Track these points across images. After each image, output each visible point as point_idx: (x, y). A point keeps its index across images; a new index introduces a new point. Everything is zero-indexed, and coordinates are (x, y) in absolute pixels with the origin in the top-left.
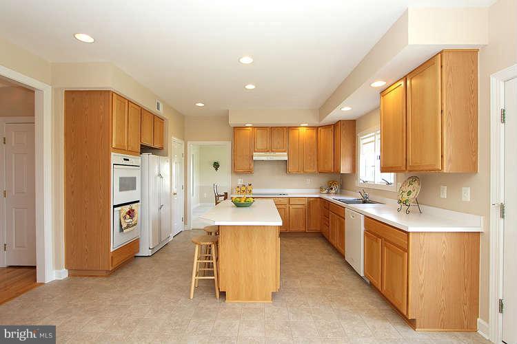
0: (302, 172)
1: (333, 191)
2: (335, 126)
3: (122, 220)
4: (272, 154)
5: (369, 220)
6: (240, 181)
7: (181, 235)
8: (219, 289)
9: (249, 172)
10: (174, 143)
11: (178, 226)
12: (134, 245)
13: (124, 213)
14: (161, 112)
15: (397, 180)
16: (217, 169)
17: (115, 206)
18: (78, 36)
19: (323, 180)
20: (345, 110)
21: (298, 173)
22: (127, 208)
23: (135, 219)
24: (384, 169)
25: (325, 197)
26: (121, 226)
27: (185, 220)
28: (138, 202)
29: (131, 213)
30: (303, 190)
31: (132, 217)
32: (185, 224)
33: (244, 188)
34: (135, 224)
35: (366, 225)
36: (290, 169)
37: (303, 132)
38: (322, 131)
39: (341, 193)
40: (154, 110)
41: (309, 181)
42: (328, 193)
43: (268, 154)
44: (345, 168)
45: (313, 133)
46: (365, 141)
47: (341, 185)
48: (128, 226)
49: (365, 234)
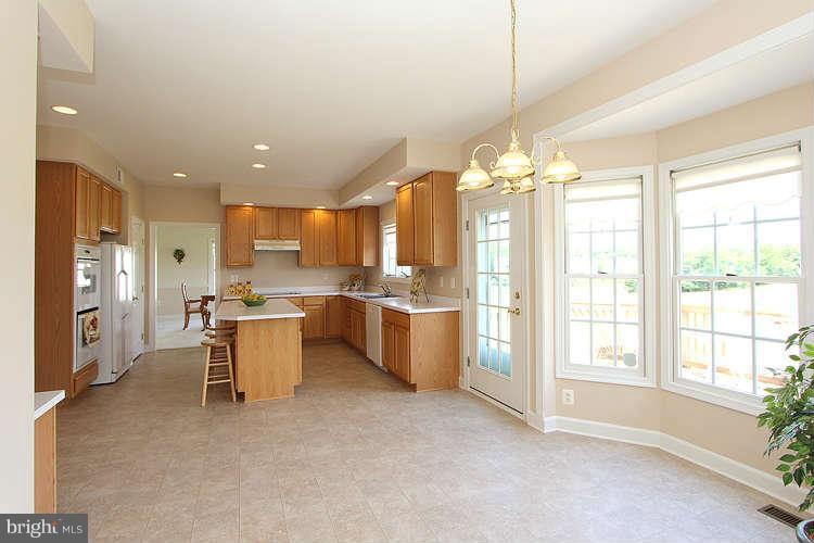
0: (318, 264)
1: (356, 288)
2: (357, 211)
3: (86, 330)
4: (281, 242)
5: (387, 311)
6: (234, 278)
7: (142, 358)
8: (236, 391)
9: (250, 265)
10: (134, 225)
11: (137, 347)
12: (92, 368)
13: (87, 323)
14: (122, 184)
15: (413, 272)
16: (179, 261)
17: (79, 313)
18: (56, 108)
19: (344, 274)
20: (367, 198)
21: (314, 266)
22: (90, 316)
23: (98, 330)
24: (400, 263)
25: (347, 294)
26: (84, 339)
27: (146, 337)
28: (97, 308)
29: (94, 322)
30: (321, 286)
31: (95, 328)
32: (147, 342)
33: (240, 288)
34: (98, 339)
35: (383, 316)
36: (304, 260)
37: (319, 216)
38: (342, 216)
39: (365, 290)
40: (114, 181)
41: (326, 275)
42: (350, 290)
43: (274, 241)
44: (368, 261)
45: (331, 217)
46: (388, 231)
47: (366, 281)
48: (92, 340)
49: (383, 324)
